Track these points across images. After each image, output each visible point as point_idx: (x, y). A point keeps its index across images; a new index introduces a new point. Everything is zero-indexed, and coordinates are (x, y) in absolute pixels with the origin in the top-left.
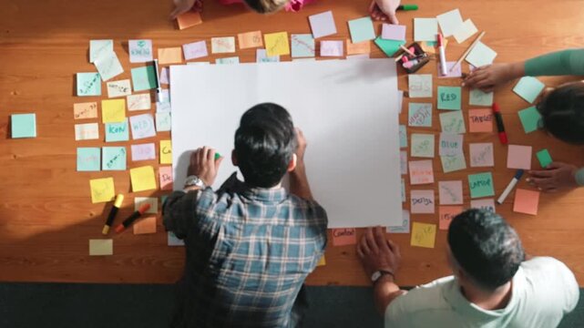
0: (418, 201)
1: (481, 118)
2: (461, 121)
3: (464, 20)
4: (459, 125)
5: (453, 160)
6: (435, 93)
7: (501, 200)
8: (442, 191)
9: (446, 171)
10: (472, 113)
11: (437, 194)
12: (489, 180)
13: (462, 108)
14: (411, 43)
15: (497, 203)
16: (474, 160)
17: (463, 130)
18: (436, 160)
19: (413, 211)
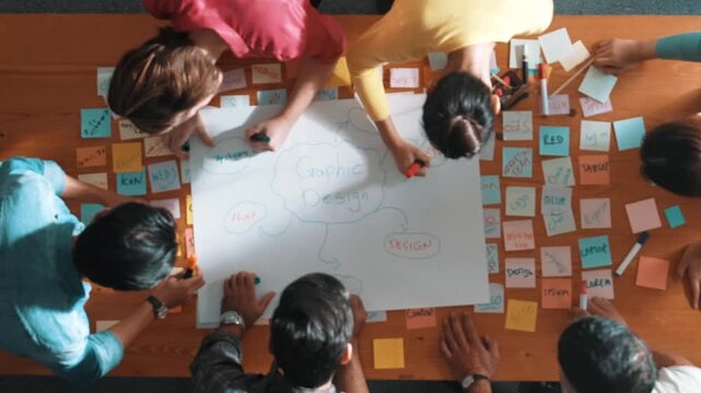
0: (514, 272)
1: (595, 167)
2: (569, 170)
3: (573, 41)
4: (567, 176)
5: (559, 221)
6: (536, 134)
7: (620, 271)
8: (545, 260)
9: (550, 233)
10: (583, 160)
11: (538, 263)
12: (605, 246)
13: (570, 155)
14: (506, 71)
15: (615, 275)
16: (586, 219)
17: (572, 181)
18: (538, 220)
19: (508, 286)
